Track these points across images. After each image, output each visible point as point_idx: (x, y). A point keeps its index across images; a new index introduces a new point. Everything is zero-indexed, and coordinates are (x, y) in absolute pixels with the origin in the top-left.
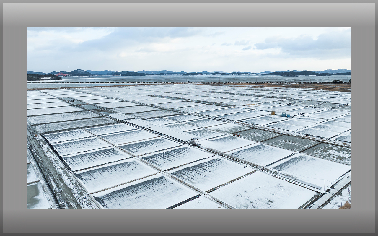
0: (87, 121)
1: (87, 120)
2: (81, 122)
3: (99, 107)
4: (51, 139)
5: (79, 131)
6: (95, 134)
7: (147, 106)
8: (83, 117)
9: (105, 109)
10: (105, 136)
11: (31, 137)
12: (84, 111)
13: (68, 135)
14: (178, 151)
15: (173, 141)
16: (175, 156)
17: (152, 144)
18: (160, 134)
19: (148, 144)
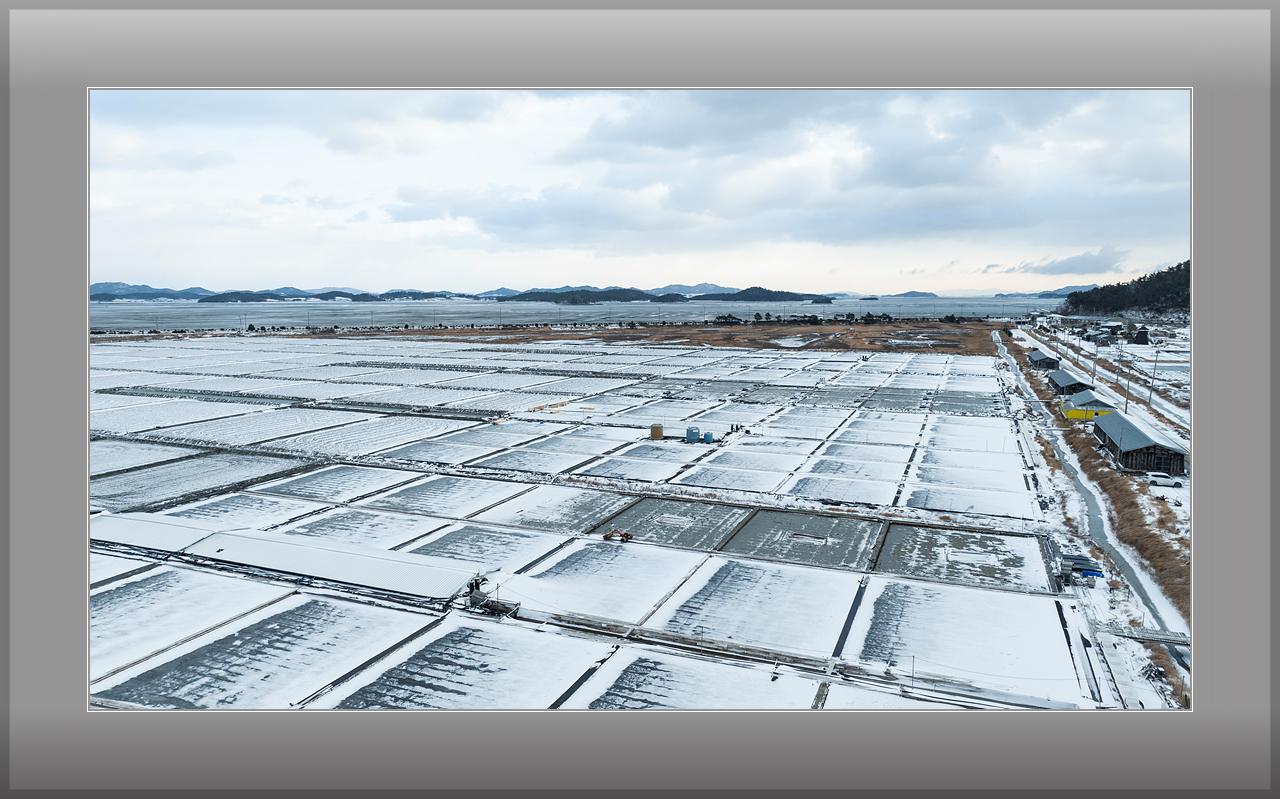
14: (441, 654)
15: (380, 606)
16: (451, 688)
17: (287, 639)
18: (295, 578)
19: (265, 646)
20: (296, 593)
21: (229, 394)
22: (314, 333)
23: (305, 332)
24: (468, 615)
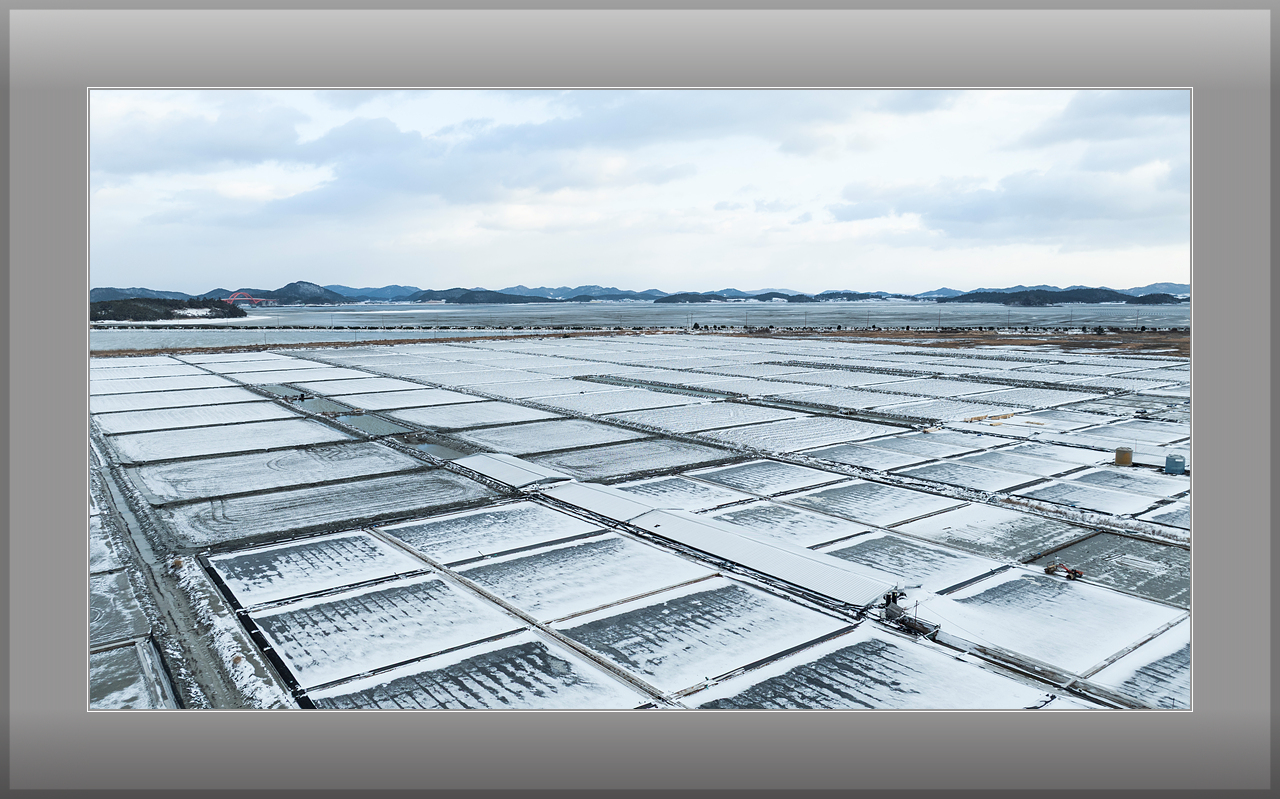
0: (376, 488)
1: (374, 482)
2: (352, 493)
3: (405, 424)
4: (245, 580)
5: (356, 539)
6: (428, 555)
7: (589, 419)
8: (355, 468)
9: (432, 434)
10: (479, 570)
11: (157, 568)
12: (354, 442)
13: (314, 560)
14: (851, 661)
15: (794, 601)
16: (859, 698)
17: (707, 617)
18: (718, 561)
19: (688, 620)
20: (718, 575)
21: (673, 386)
22: (751, 332)
23: (743, 331)
24: (883, 627)
